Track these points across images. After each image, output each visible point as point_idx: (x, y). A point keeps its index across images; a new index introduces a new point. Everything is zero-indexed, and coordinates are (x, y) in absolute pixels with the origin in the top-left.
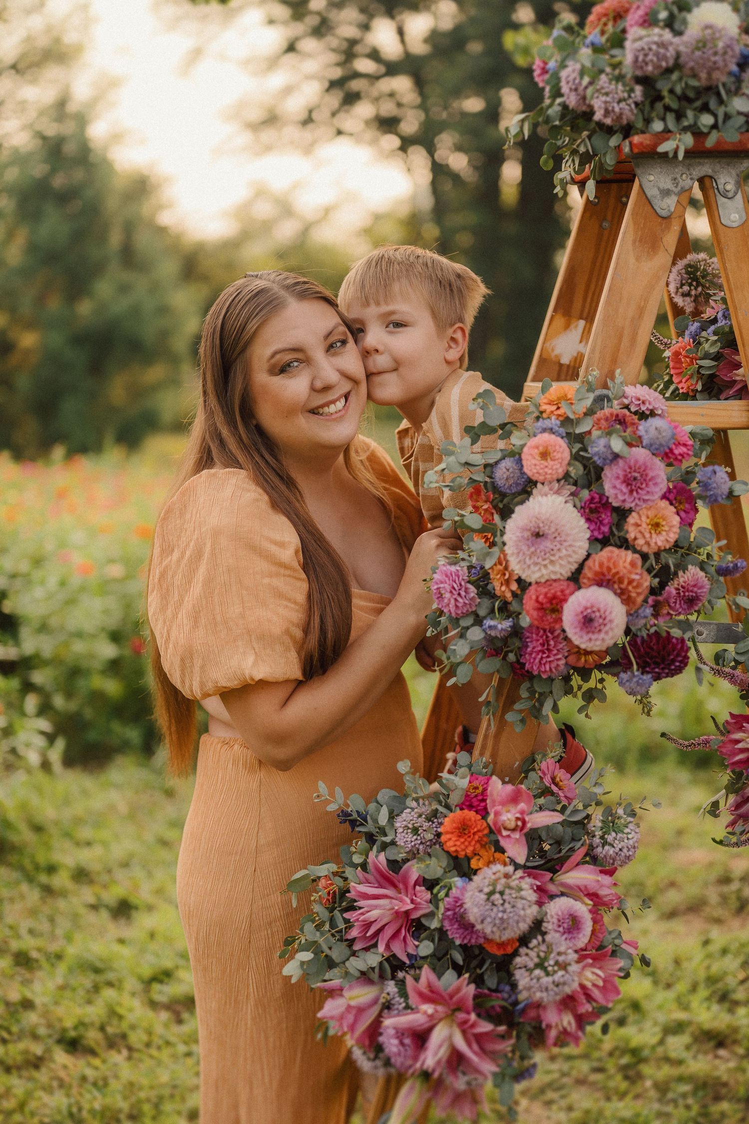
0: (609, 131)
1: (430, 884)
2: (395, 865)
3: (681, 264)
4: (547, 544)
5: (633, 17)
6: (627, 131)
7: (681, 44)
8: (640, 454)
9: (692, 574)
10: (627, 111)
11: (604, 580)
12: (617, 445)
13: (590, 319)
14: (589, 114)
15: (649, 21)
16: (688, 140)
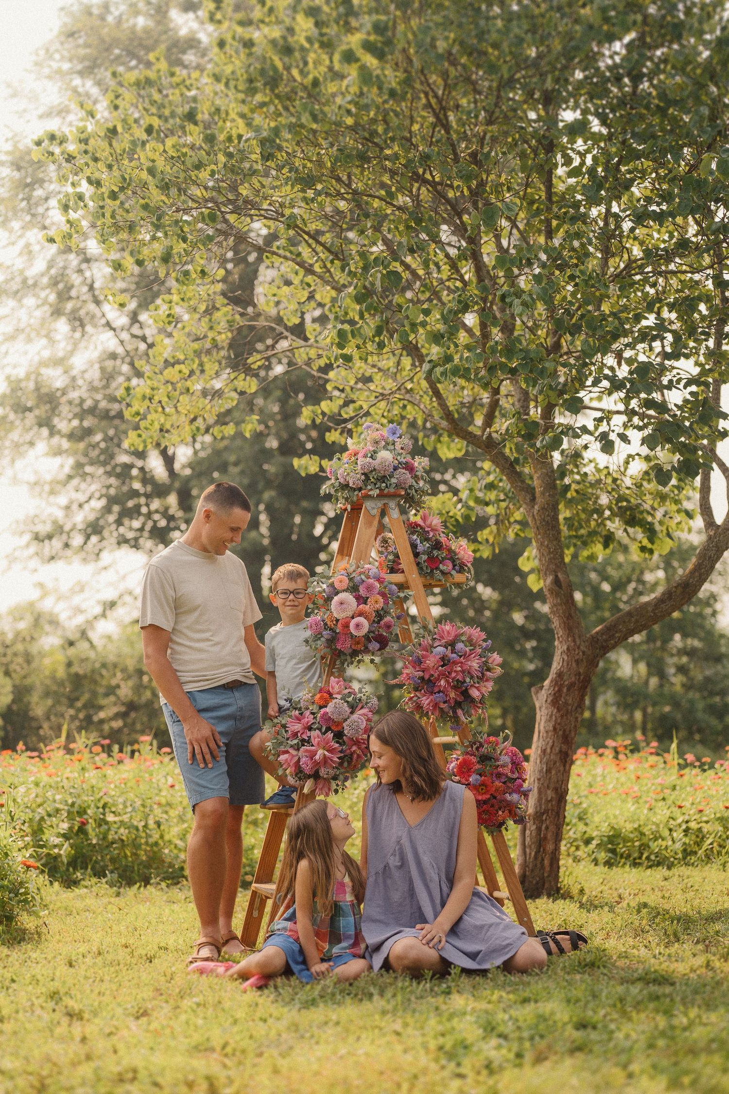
0: (355, 490)
1: (313, 714)
2: (301, 714)
3: (380, 537)
4: (344, 606)
5: (360, 455)
6: (360, 489)
7: (375, 463)
8: (371, 581)
9: (388, 619)
10: (360, 484)
11: (361, 614)
12: (363, 577)
13: (350, 556)
14: (347, 486)
15: (365, 456)
16: (378, 491)
